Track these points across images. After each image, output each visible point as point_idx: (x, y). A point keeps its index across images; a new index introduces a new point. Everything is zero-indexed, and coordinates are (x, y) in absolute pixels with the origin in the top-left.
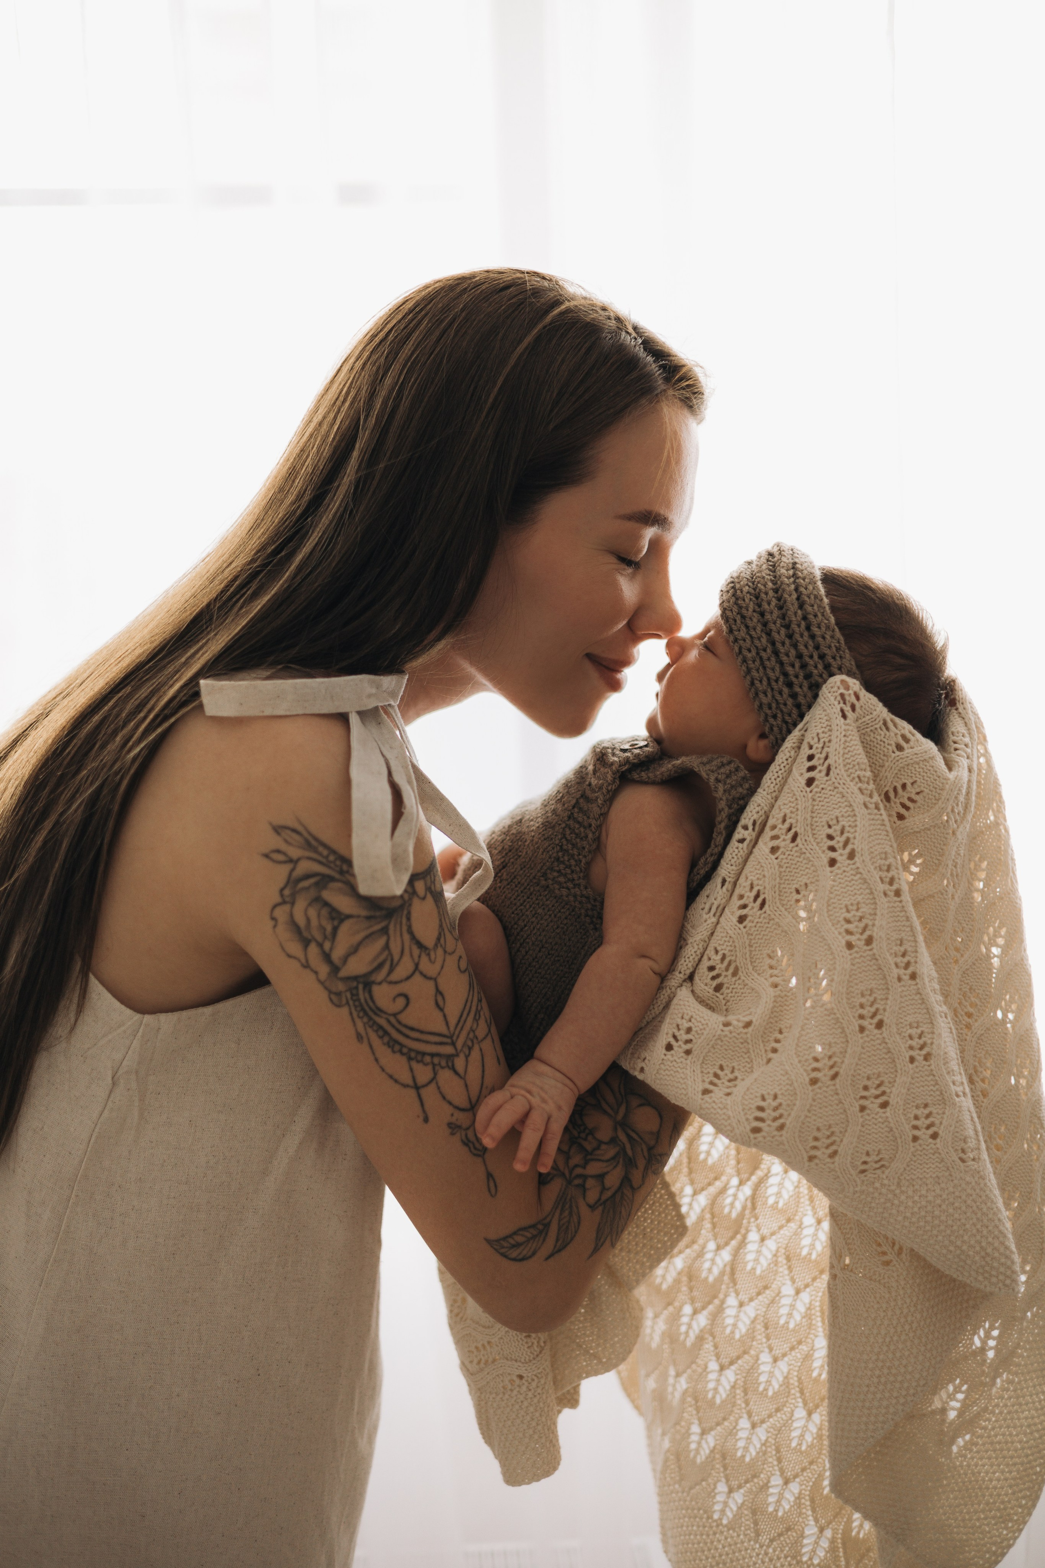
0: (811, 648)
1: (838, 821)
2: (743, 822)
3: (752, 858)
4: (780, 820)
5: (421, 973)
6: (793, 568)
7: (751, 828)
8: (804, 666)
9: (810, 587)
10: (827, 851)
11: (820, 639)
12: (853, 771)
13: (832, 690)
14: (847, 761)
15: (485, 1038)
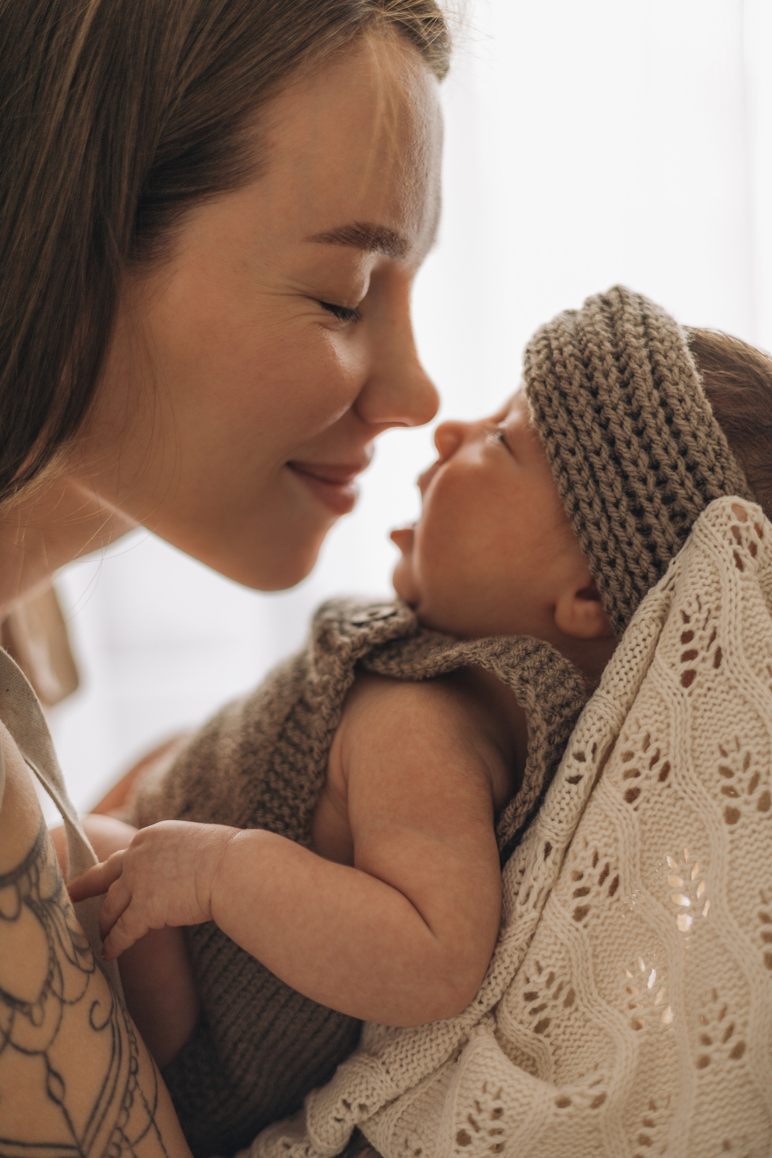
0: (673, 453)
1: (738, 745)
2: (574, 747)
3: (592, 808)
4: (640, 745)
5: (18, 1048)
6: (644, 323)
7: (589, 756)
8: (661, 482)
9: (673, 355)
10: (721, 796)
11: (689, 438)
12: (759, 657)
13: (720, 521)
14: (749, 641)
15: (142, 1136)
